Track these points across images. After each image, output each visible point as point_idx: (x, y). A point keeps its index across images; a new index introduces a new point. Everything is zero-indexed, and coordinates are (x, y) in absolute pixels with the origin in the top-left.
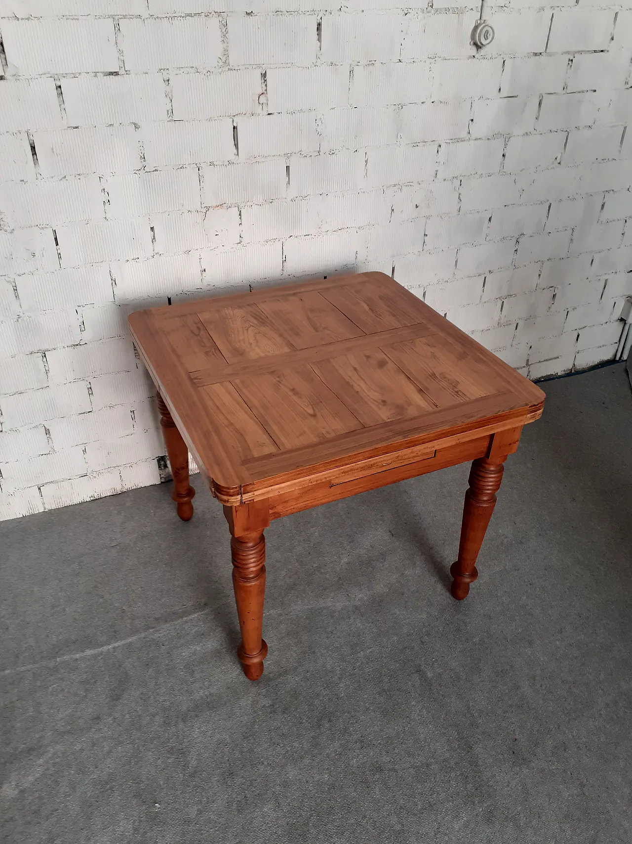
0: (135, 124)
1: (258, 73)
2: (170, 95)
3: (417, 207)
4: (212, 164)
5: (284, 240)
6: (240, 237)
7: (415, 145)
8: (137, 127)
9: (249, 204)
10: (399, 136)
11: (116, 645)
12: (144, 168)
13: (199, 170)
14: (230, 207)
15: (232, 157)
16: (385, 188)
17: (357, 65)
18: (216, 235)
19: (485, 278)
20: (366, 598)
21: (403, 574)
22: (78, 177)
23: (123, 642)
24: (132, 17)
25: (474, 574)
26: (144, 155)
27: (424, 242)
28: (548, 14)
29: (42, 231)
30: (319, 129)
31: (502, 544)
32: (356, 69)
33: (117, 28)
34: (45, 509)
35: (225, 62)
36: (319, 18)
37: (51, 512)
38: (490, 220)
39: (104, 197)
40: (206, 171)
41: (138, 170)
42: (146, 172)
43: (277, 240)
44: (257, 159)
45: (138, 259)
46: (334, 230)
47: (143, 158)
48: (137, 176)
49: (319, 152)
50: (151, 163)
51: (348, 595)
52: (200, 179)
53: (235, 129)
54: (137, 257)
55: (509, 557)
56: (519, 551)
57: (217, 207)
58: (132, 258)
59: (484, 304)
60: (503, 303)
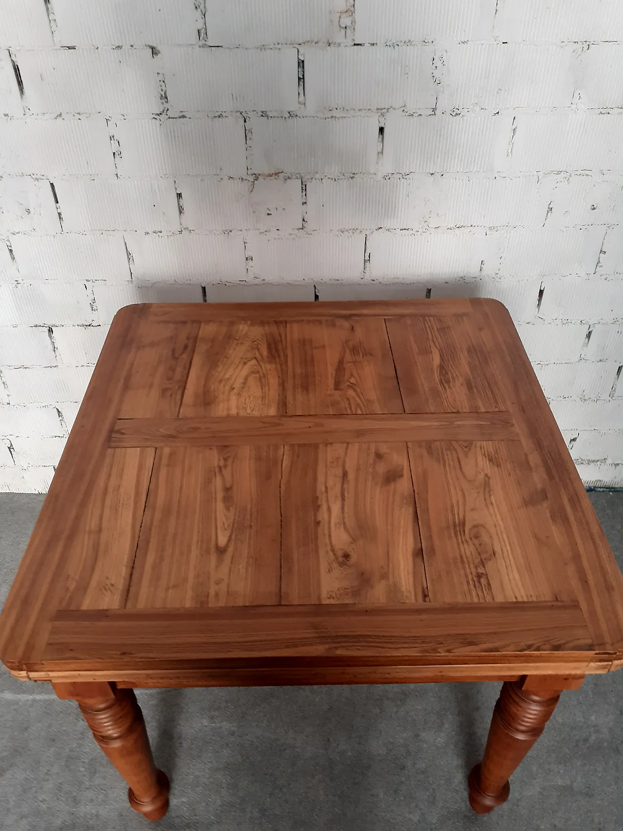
0: (153, 48)
2: (202, 7)
3: (594, 209)
4: (264, 114)
5: (368, 233)
6: (304, 220)
7: (605, 111)
8: (155, 52)
9: (317, 176)
10: (576, 95)
11: (38, 697)
12: (165, 111)
13: (245, 121)
14: (289, 178)
15: (294, 107)
16: (541, 174)
18: (268, 214)
20: (350, 754)
21: (417, 736)
22: (78, 116)
23: (46, 697)
25: (503, 793)
26: (165, 93)
27: (599, 262)
29: (36, 183)
30: (437, 74)
39: (115, 147)
40: (254, 122)
41: (158, 115)
42: (169, 118)
43: (358, 231)
44: (335, 113)
45: (161, 232)
46: (449, 227)
47: (165, 97)
48: (158, 122)
49: (434, 110)
50: (176, 106)
51: (328, 739)
52: (247, 134)
53: (301, 64)
54: (159, 230)
55: (586, 768)
56: (606, 764)
57: (270, 175)
58: (154, 230)
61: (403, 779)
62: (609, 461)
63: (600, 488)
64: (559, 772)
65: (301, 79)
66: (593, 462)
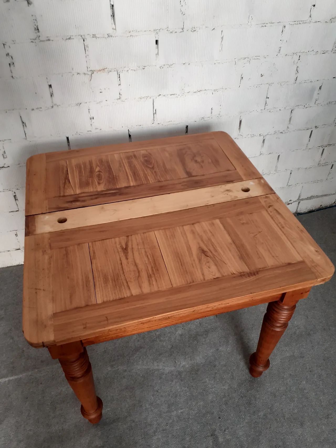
3: (262, 76)
4: (94, 36)
5: (154, 98)
6: (120, 94)
7: (264, 25)
8: (29, 2)
9: (126, 69)
10: (250, 18)
11: (11, 378)
13: (84, 41)
14: (110, 71)
15: (110, 31)
16: (236, 60)
18: (101, 92)
19: (312, 131)
21: (218, 350)
23: (16, 377)
25: (267, 364)
26: (37, 27)
27: (266, 103)
30: (183, 9)
31: (295, 333)
38: (320, 88)
39: (9, 60)
40: (89, 41)
41: (34, 39)
42: (41, 41)
43: (149, 98)
44: (131, 34)
47: (37, 29)
48: (34, 44)
49: (183, 29)
50: (44, 34)
51: (175, 361)
52: (85, 48)
54: (40, 107)
55: (298, 346)
56: (306, 341)
57: (100, 71)
58: (37, 107)
59: (309, 150)
60: (324, 149)
61: (216, 371)
64: (286, 350)
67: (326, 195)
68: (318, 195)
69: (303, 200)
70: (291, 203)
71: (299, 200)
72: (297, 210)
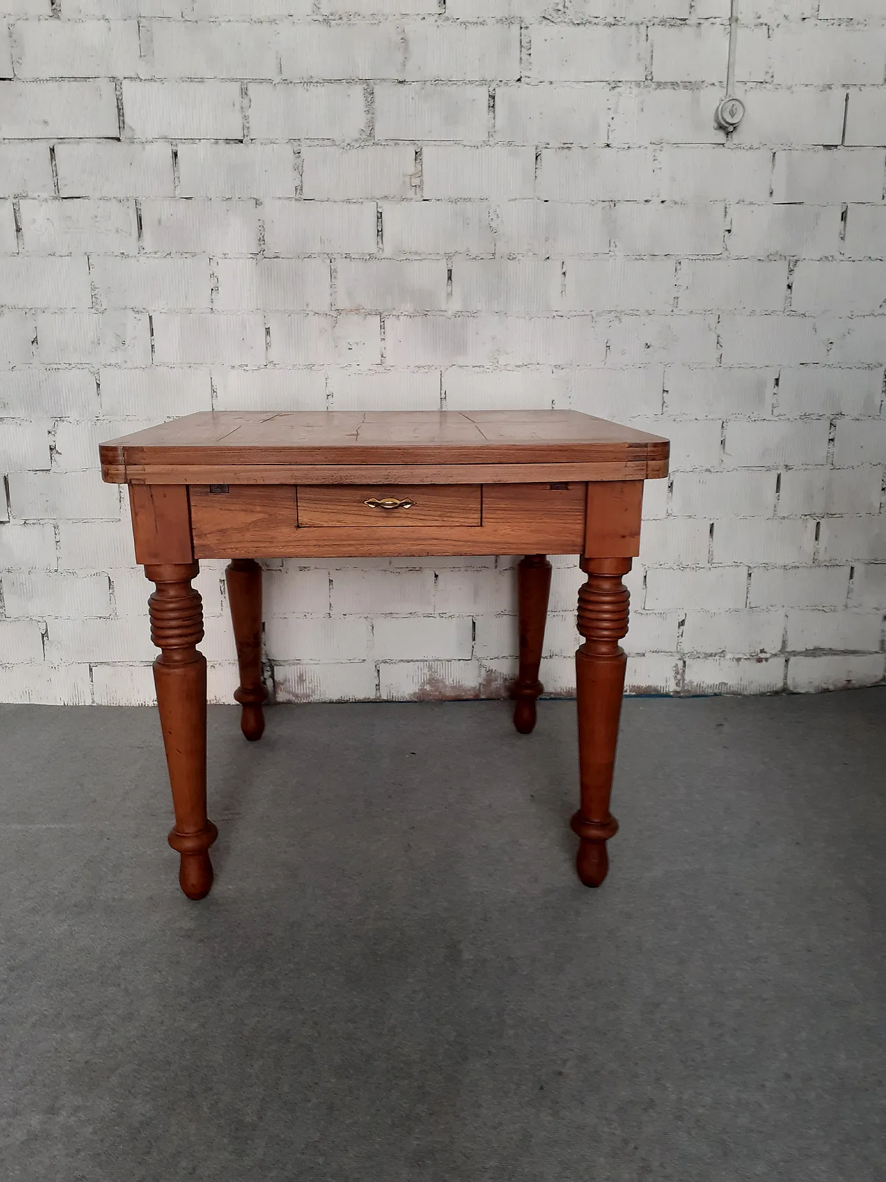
0: (256, 200)
1: (411, 151)
2: (300, 169)
3: (649, 347)
4: (348, 256)
5: (443, 369)
6: (382, 356)
7: (640, 258)
8: (258, 203)
9: (394, 313)
10: (612, 244)
11: (53, 826)
12: (261, 253)
13: (331, 262)
14: (369, 314)
15: (374, 251)
16: (594, 314)
17: (546, 148)
18: (349, 349)
19: (779, 476)
22: (185, 255)
24: (262, 81)
26: (263, 236)
27: (664, 402)
28: (839, 94)
29: (136, 315)
30: (493, 225)
32: (545, 153)
33: (244, 92)
34: (93, 702)
35: (369, 135)
36: (491, 89)
37: (99, 707)
38: (777, 382)
39: (212, 283)
40: (340, 264)
41: (255, 255)
42: (265, 258)
43: (433, 368)
44: (407, 256)
45: (247, 366)
46: (518, 364)
47: (262, 240)
48: (254, 261)
49: (494, 254)
50: (272, 248)
52: (333, 273)
53: (380, 216)
54: (245, 363)
57: (352, 311)
58: (240, 364)
59: (782, 521)
60: (818, 523)
62: (729, 656)
63: (727, 694)
65: (380, 232)
66: (711, 655)
67: (854, 652)
68: (833, 648)
69: (795, 653)
70: (767, 660)
71: (786, 654)
72: (785, 684)
